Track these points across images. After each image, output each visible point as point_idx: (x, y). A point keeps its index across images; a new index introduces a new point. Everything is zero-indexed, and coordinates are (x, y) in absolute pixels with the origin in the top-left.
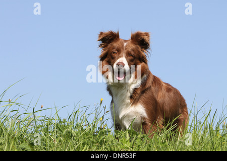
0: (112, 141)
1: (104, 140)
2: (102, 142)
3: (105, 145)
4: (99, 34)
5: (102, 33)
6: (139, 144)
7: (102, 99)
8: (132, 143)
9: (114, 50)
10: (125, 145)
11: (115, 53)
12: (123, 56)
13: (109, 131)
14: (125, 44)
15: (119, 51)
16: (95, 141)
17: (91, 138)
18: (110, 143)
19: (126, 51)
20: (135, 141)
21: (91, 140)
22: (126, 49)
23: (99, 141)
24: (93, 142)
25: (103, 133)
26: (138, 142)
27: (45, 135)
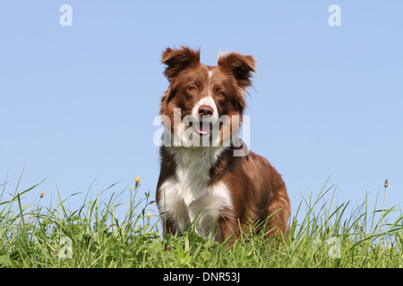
0: (159, 254)
1: (145, 251)
2: (141, 254)
3: (146, 260)
4: (165, 50)
5: (169, 50)
6: (206, 259)
7: (138, 179)
8: (195, 257)
9: (190, 84)
10: (182, 261)
11: (191, 88)
12: (207, 95)
13: (156, 237)
14: (210, 74)
15: (199, 85)
16: (128, 253)
17: (122, 247)
18: (155, 257)
19: (212, 85)
20: (199, 254)
21: (122, 251)
22: (211, 83)
23: (137, 253)
24: (125, 256)
25: (144, 239)
26: (205, 255)
27: (41, 243)
